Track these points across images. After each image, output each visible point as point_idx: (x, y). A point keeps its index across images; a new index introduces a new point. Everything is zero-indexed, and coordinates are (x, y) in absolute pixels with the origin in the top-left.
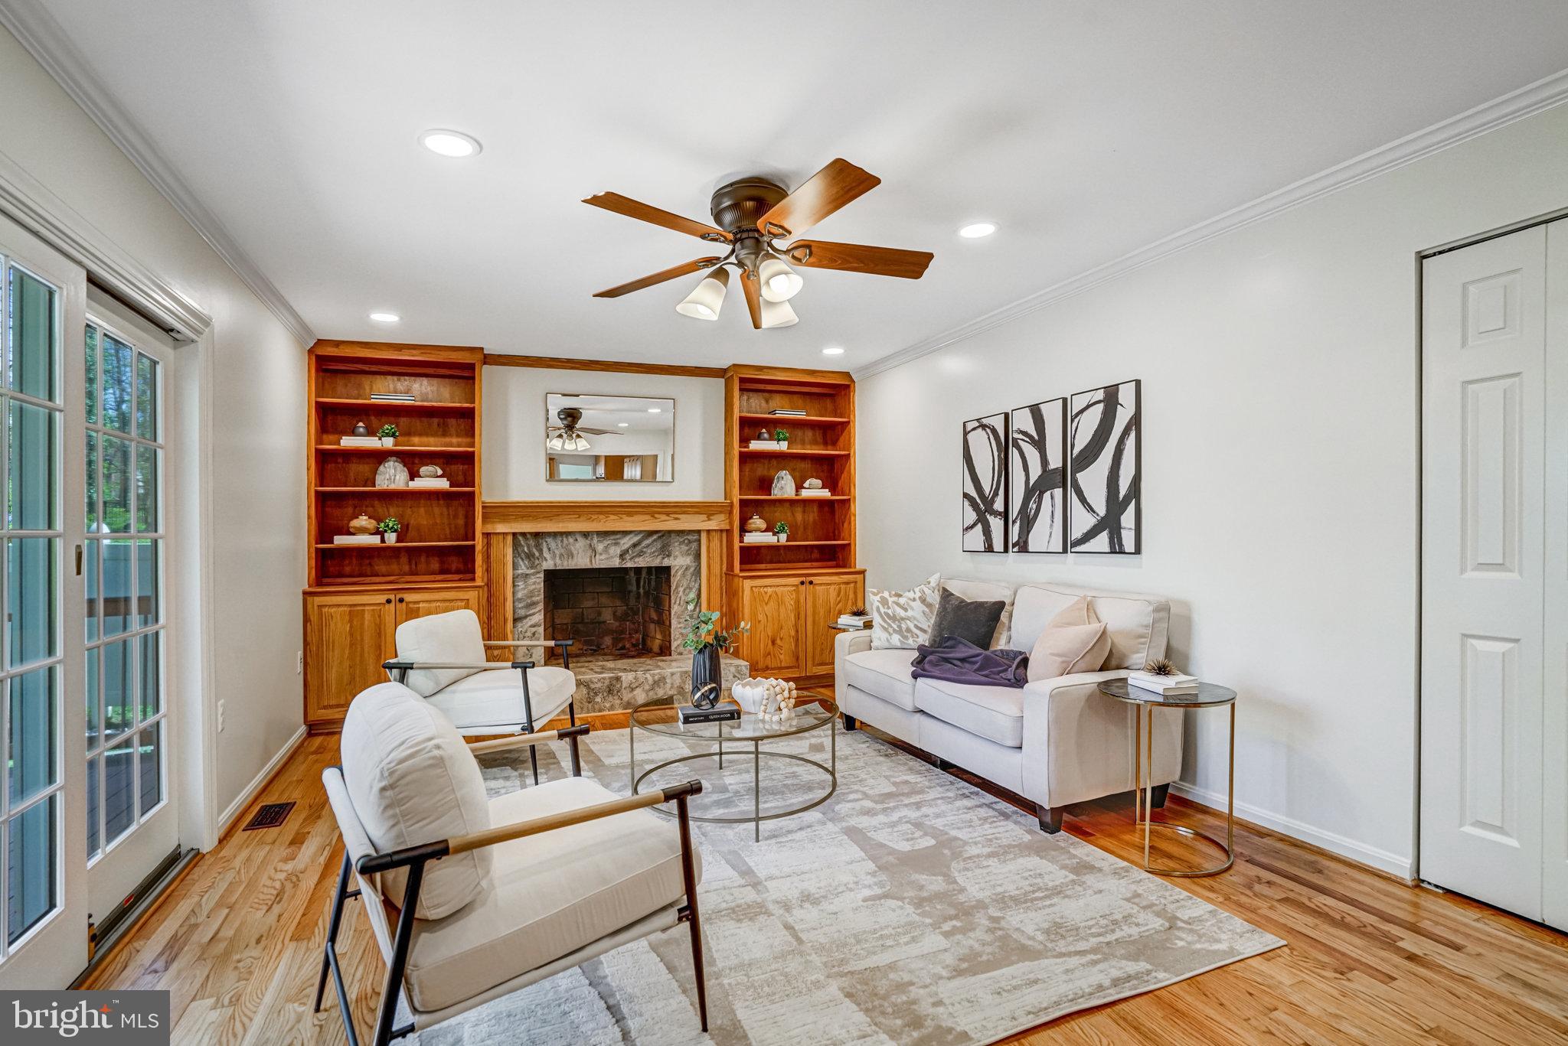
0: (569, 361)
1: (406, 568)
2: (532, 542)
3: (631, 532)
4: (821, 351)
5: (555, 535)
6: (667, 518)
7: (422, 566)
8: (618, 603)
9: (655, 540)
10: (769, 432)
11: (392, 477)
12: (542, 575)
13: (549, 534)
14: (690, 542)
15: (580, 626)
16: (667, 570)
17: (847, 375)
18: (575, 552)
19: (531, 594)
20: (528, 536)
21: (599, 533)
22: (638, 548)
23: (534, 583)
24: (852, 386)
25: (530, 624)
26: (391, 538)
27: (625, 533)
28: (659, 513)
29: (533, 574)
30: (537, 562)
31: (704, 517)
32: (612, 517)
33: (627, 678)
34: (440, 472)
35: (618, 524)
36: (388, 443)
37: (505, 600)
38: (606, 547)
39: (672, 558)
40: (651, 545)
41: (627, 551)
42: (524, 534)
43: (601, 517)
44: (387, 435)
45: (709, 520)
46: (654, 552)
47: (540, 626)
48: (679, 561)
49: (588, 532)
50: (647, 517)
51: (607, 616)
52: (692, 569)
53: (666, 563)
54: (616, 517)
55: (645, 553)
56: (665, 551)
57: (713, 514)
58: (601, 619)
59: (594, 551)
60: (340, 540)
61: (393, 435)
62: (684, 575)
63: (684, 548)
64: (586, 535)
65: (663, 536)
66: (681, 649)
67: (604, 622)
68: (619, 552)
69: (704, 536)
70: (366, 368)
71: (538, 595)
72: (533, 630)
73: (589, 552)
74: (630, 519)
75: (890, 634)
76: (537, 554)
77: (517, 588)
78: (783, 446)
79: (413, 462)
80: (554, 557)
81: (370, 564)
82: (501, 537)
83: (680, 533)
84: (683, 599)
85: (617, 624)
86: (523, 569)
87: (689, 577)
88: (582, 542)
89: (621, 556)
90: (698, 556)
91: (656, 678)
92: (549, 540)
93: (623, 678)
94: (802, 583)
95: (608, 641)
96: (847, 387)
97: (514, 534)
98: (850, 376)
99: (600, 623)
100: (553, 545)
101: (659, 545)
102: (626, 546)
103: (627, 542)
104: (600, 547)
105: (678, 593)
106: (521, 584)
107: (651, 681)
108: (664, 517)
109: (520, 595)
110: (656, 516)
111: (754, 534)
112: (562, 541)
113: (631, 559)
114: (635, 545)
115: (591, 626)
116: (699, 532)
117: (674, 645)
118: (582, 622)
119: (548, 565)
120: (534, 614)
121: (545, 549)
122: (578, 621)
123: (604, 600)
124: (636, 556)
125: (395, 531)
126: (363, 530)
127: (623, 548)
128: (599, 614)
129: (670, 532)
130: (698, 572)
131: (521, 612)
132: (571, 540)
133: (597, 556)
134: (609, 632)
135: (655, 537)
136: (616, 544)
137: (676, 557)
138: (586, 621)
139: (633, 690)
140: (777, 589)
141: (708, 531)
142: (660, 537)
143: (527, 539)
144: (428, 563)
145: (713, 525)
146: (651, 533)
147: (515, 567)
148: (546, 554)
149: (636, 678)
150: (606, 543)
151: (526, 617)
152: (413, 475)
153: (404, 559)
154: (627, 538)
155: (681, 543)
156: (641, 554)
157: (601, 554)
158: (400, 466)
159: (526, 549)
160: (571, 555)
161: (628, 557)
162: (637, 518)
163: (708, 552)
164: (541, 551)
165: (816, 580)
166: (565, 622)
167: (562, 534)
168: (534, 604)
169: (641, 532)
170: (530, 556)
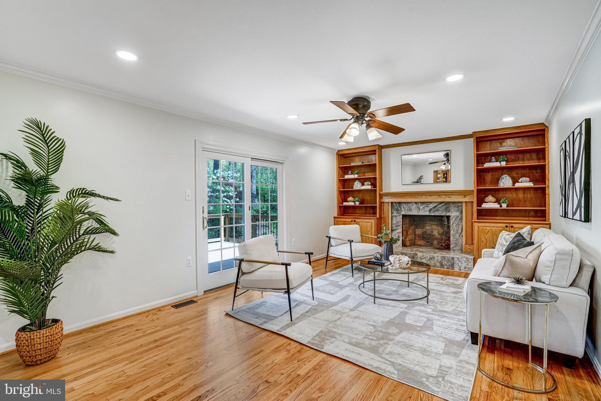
0: (408, 143)
1: (364, 212)
2: (398, 205)
3: (433, 202)
4: (502, 120)
5: (405, 203)
6: (446, 197)
7: (368, 212)
8: (440, 229)
9: (443, 205)
10: (495, 159)
11: (357, 186)
12: (401, 216)
13: (403, 203)
14: (458, 206)
15: (425, 236)
16: (448, 217)
17: (543, 124)
18: (412, 209)
19: (398, 222)
20: (397, 203)
21: (421, 202)
22: (436, 208)
23: (399, 219)
24: (546, 129)
25: (397, 232)
26: (357, 203)
27: (431, 203)
28: (442, 195)
29: (399, 216)
30: (400, 212)
31: (462, 196)
32: (423, 197)
33: (420, 254)
34: (370, 184)
35: (425, 199)
36: (356, 176)
37: (389, 223)
38: (424, 207)
39: (450, 213)
40: (441, 207)
41: (431, 209)
42: (395, 203)
43: (419, 197)
44: (355, 174)
45: (465, 197)
46: (443, 210)
47: (400, 233)
48: (453, 214)
49: (417, 202)
50: (438, 196)
51: (435, 233)
52: (460, 217)
53: (448, 214)
54: (425, 197)
55: (439, 210)
56: (447, 210)
57: (467, 195)
58: (433, 234)
59: (419, 209)
60: (345, 204)
61: (357, 174)
62: (456, 219)
63: (456, 209)
64: (416, 203)
65: (446, 204)
66: (454, 249)
67: (434, 235)
68: (428, 209)
69: (464, 205)
70: (354, 155)
71: (400, 223)
72: (398, 234)
73: (417, 209)
74: (431, 197)
75: (499, 252)
76: (399, 209)
77: (393, 220)
78: (504, 164)
79: (363, 181)
80: (405, 210)
81: (355, 210)
82: (387, 203)
83: (454, 203)
84: (455, 229)
85: (439, 236)
86: (395, 214)
87: (458, 220)
88: (415, 206)
89: (429, 211)
90: (462, 212)
91: (431, 256)
92: (404, 204)
93: (418, 254)
94: (507, 227)
95: (435, 242)
96: (544, 130)
97: (392, 203)
98: (544, 125)
99: (432, 235)
100: (405, 206)
101: (444, 207)
102: (431, 207)
103: (431, 206)
104: (421, 207)
105: (453, 226)
106: (394, 219)
107: (429, 257)
108: (444, 197)
109: (394, 222)
110: (441, 196)
111: (489, 203)
112: (408, 205)
113: (433, 212)
114: (435, 207)
115: (429, 236)
116: (462, 202)
117: (451, 246)
118: (426, 234)
119: (403, 213)
120: (398, 229)
121: (402, 207)
122: (424, 234)
123: (434, 227)
124: (435, 211)
125: (358, 201)
126: (351, 201)
127: (430, 208)
128: (432, 232)
129: (449, 202)
130: (461, 219)
131: (394, 228)
132: (411, 205)
133: (420, 211)
134: (437, 239)
135: (443, 204)
136: (427, 206)
137: (452, 212)
138: (427, 234)
139: (422, 259)
140: (492, 228)
141: (466, 202)
142: (445, 204)
143: (396, 204)
144: (369, 211)
145: (467, 199)
146: (441, 203)
147: (392, 213)
148: (402, 209)
149: (423, 256)
150: (424, 206)
151: (396, 230)
152: (363, 184)
153: (363, 209)
154: (432, 204)
155: (454, 207)
156: (437, 210)
157: (422, 210)
158: (359, 183)
159: (396, 207)
160: (411, 210)
161: (432, 211)
162: (433, 197)
163: (466, 210)
164: (401, 208)
165: (515, 225)
166: (420, 233)
167: (408, 203)
168: (399, 226)
169: (437, 202)
170: (397, 210)
